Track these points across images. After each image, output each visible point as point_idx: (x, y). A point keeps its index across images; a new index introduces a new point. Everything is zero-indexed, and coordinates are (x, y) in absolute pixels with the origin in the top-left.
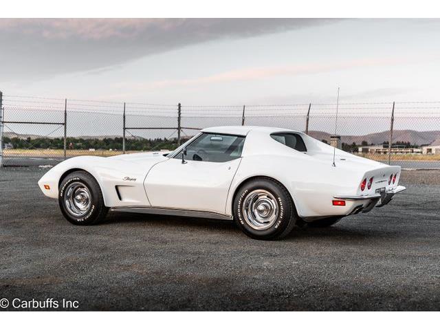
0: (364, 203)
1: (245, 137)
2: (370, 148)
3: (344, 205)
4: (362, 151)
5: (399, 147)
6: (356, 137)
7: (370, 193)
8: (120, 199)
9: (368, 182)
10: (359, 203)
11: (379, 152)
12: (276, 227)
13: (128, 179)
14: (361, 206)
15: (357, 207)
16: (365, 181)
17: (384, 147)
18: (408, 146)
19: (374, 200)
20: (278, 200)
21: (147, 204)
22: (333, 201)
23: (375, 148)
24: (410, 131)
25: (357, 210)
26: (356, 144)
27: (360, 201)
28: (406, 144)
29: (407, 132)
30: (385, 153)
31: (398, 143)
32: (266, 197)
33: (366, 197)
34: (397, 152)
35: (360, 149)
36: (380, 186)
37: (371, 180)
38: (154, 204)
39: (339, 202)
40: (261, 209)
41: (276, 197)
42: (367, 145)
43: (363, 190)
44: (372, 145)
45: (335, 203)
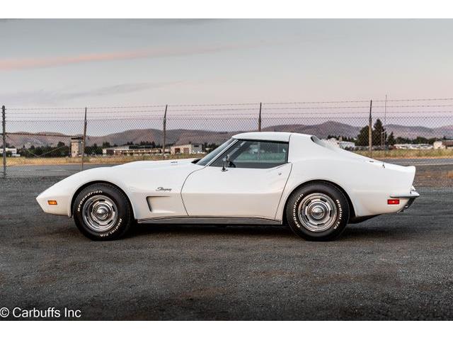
1: (288, 143)
2: (115, 150)
3: (398, 203)
4: (107, 154)
5: (146, 148)
6: (96, 138)
8: (151, 210)
11: (125, 154)
13: (162, 189)
17: (130, 148)
18: (153, 146)
20: (336, 202)
21: (183, 213)
22: (388, 200)
23: (120, 149)
24: (153, 130)
26: (98, 145)
28: (150, 144)
29: (149, 131)
30: (132, 154)
31: (142, 144)
34: (144, 153)
35: (105, 151)
38: (191, 213)
39: (394, 201)
40: (317, 211)
41: (334, 200)
42: (109, 147)
44: (116, 146)
45: (390, 202)
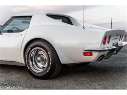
0: (106, 53)
1: (31, 17)
3: (92, 55)
7: (109, 46)
9: (107, 39)
10: (102, 53)
12: (48, 71)
14: (104, 55)
15: (101, 56)
16: (105, 38)
19: (112, 51)
20: (48, 54)
22: (84, 53)
25: (101, 58)
27: (103, 52)
32: (42, 52)
33: (107, 49)
36: (115, 42)
37: (110, 37)
39: (88, 53)
41: (47, 51)
43: (104, 44)
45: (85, 54)
